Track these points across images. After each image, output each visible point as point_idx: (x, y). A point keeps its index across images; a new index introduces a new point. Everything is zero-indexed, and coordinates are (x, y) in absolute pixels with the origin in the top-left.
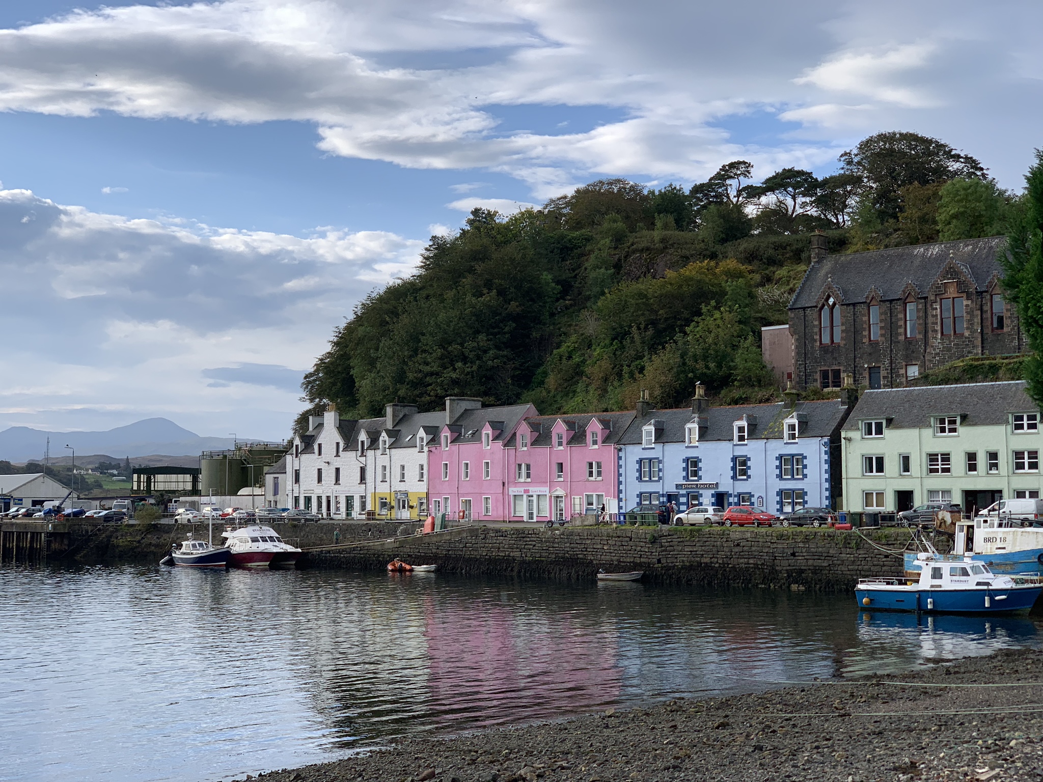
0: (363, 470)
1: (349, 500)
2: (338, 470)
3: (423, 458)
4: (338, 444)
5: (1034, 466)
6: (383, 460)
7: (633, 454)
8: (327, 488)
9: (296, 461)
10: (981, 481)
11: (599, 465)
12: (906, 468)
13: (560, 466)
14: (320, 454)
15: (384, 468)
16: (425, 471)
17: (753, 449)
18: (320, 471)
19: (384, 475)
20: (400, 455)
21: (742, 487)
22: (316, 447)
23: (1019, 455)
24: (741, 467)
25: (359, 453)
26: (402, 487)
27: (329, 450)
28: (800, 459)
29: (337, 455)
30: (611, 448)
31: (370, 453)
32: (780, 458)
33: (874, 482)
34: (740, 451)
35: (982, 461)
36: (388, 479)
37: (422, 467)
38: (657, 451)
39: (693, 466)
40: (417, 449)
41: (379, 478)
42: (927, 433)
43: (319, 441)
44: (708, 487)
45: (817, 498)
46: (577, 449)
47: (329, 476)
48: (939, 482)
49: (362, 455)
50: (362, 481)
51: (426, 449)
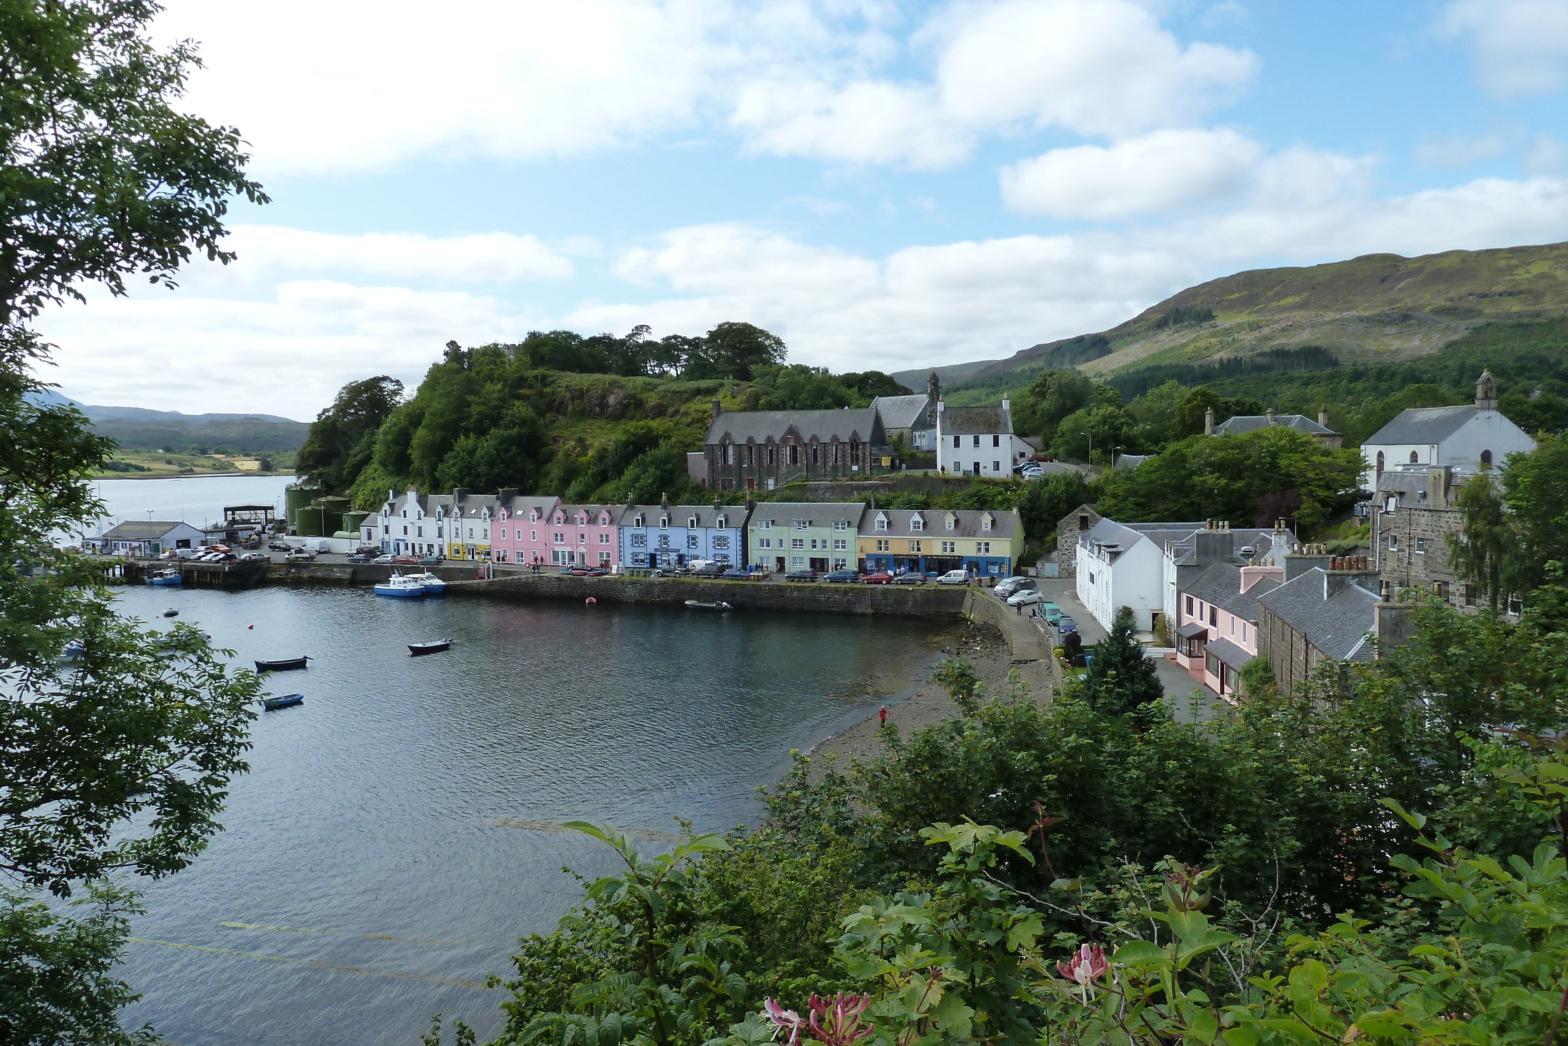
0: (440, 530)
1: (430, 546)
2: (420, 528)
3: (488, 524)
4: (419, 512)
5: (843, 547)
6: (454, 524)
7: (628, 532)
8: (412, 537)
9: (386, 520)
10: (818, 554)
11: (607, 536)
12: (781, 546)
13: (583, 536)
14: (405, 516)
15: (457, 529)
16: (489, 533)
17: (698, 532)
18: (405, 528)
19: (457, 534)
20: (468, 523)
21: (693, 552)
22: (402, 512)
23: (837, 542)
24: (692, 541)
25: (437, 519)
26: (471, 541)
27: (412, 515)
28: (725, 539)
29: (419, 518)
30: (614, 529)
31: (446, 519)
32: (714, 537)
33: (764, 551)
34: (691, 533)
35: (819, 544)
36: (460, 536)
37: (486, 530)
38: (641, 531)
39: (665, 538)
40: (481, 520)
41: (453, 534)
42: (792, 529)
43: (403, 509)
44: (673, 551)
45: (734, 559)
46: (592, 527)
47: (412, 532)
48: (797, 552)
49: (440, 520)
50: (440, 536)
51: (488, 520)
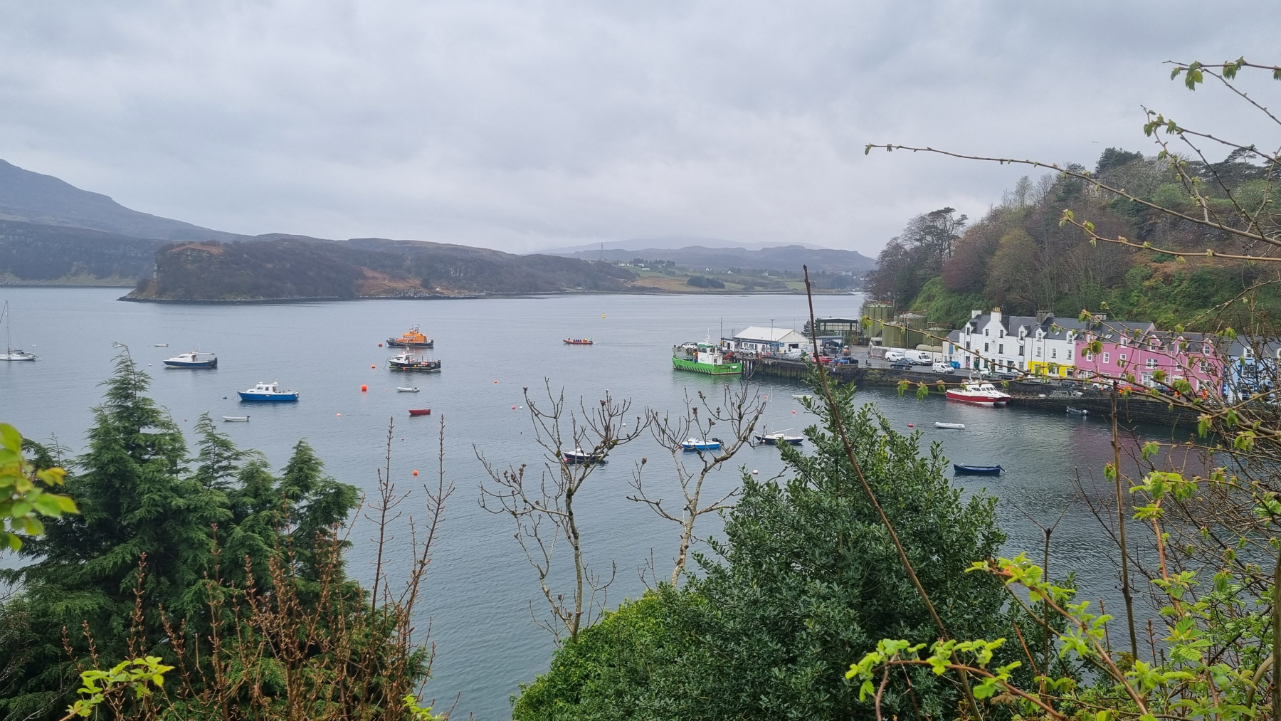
0: (1022, 348)
1: (1010, 363)
2: (1001, 346)
3: (1072, 347)
4: (1002, 331)
6: (1037, 344)
8: (992, 354)
9: (968, 337)
14: (987, 334)
15: (1039, 349)
16: (1073, 354)
18: (987, 344)
19: (1039, 353)
20: (1052, 343)
22: (984, 331)
25: (1019, 338)
26: (1053, 361)
27: (995, 333)
29: (1002, 337)
31: (1027, 339)
36: (1042, 354)
37: (1070, 351)
40: (1068, 340)
41: (1035, 354)
43: (986, 328)
47: (994, 350)
49: (1022, 339)
50: (1021, 354)
51: (1074, 342)
